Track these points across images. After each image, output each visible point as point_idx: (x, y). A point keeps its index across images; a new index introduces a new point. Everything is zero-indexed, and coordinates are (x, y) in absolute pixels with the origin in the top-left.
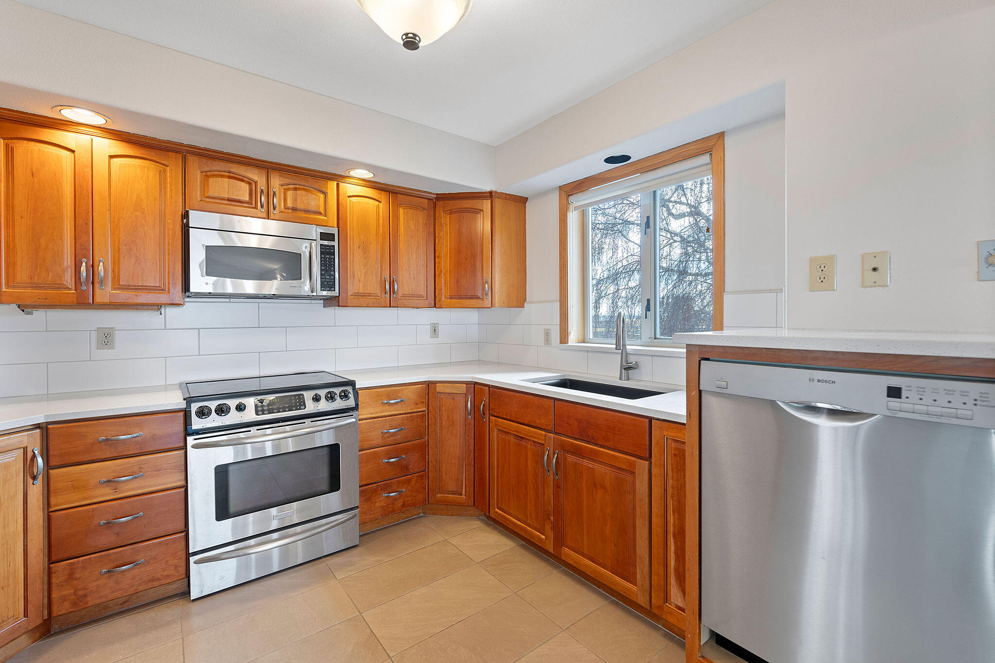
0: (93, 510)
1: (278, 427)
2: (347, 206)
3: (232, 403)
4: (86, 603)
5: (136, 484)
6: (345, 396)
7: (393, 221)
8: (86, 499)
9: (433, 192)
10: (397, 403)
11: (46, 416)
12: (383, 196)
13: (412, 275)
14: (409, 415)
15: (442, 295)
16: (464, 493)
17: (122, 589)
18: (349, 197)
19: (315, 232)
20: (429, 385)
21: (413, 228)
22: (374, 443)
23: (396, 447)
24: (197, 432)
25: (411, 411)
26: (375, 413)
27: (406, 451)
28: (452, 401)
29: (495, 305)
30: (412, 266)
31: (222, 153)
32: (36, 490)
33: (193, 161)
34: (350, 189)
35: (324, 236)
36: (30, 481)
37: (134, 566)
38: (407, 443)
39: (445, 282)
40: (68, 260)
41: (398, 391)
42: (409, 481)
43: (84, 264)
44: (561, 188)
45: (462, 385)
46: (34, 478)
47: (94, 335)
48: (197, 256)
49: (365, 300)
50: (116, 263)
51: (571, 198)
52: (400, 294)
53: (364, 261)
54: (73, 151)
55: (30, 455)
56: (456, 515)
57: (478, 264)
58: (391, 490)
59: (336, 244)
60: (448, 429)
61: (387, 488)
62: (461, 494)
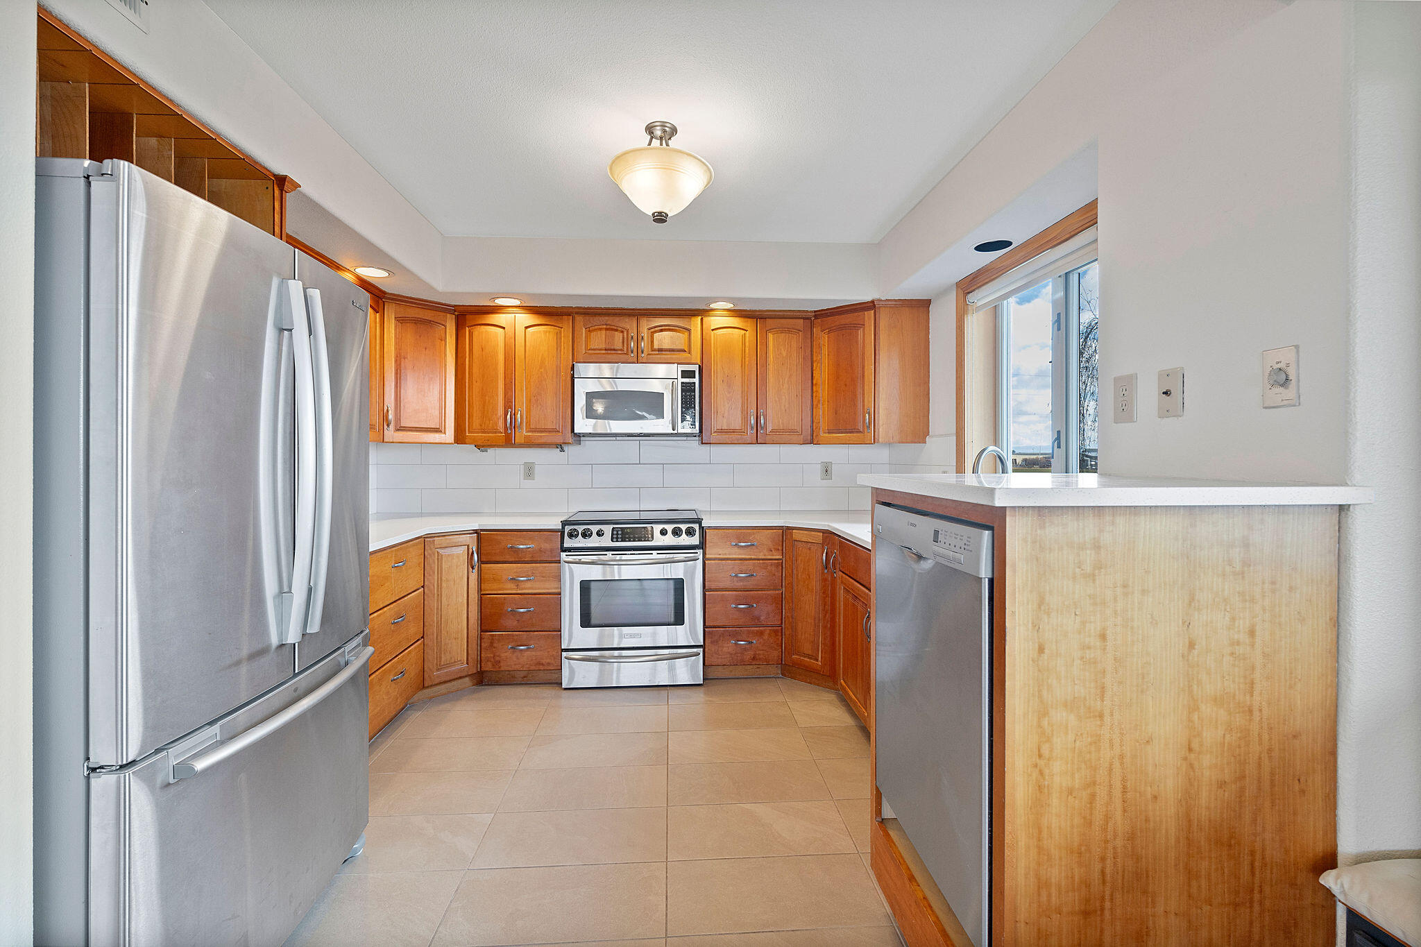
0: (505, 599)
1: (631, 554)
2: (710, 340)
3: (595, 529)
4: (500, 667)
5: (528, 585)
6: (690, 532)
7: (760, 347)
8: (500, 590)
9: (809, 310)
10: (745, 546)
11: (479, 525)
12: (749, 324)
13: (783, 407)
14: (761, 561)
15: (820, 429)
16: (820, 659)
17: (519, 664)
18: (712, 330)
19: (674, 370)
20: (786, 531)
21: (784, 354)
22: (721, 585)
23: (747, 595)
24: (569, 550)
25: (763, 557)
26: (723, 555)
27: (758, 600)
28: (808, 552)
29: (878, 440)
30: (783, 397)
31: (601, 309)
32: (474, 576)
33: (579, 319)
34: (715, 321)
35: (686, 374)
36: (471, 569)
37: (528, 648)
38: (759, 592)
39: (823, 413)
40: (501, 411)
41: (750, 534)
42: (761, 633)
43: (509, 413)
44: (958, 284)
45: (819, 534)
46: (473, 568)
47: (522, 467)
48: (580, 402)
49: (730, 437)
50: (529, 411)
51: (971, 298)
52: (769, 429)
53: (728, 395)
54: (504, 328)
55: (471, 551)
56: (815, 684)
57: (859, 390)
58: (740, 638)
59: (696, 380)
60: (804, 582)
61: (736, 636)
62: (817, 660)
